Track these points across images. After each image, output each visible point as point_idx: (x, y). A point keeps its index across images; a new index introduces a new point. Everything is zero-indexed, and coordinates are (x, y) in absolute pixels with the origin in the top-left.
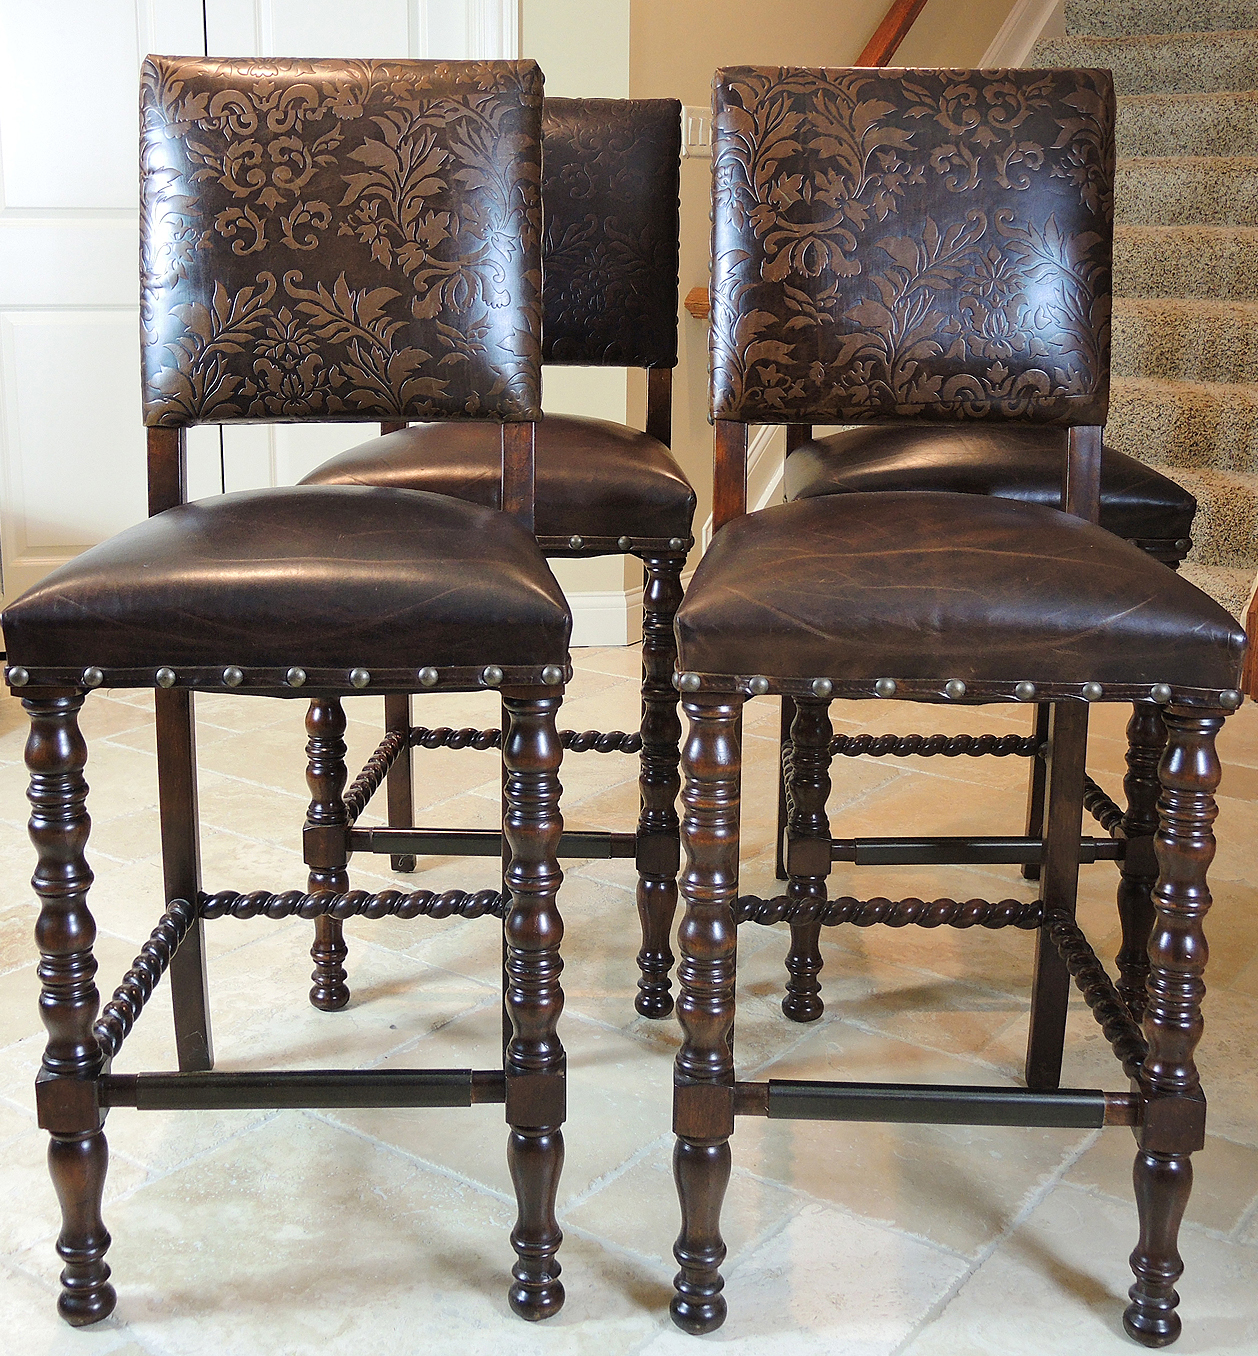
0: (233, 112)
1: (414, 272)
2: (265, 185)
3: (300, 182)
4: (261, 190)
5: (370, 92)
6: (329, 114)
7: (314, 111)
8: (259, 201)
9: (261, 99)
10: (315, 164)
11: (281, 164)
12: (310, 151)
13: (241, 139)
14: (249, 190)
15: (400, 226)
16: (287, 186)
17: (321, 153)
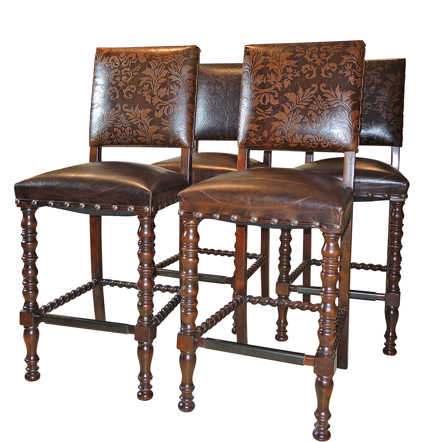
0: (114, 61)
1: (156, 104)
2: (120, 81)
3: (129, 80)
4: (119, 82)
5: (149, 55)
6: (138, 61)
7: (134, 60)
8: (118, 85)
9: (121, 58)
10: (133, 75)
11: (124, 75)
12: (132, 71)
13: (115, 68)
14: (116, 82)
15: (154, 92)
16: (126, 81)
17: (135, 72)
